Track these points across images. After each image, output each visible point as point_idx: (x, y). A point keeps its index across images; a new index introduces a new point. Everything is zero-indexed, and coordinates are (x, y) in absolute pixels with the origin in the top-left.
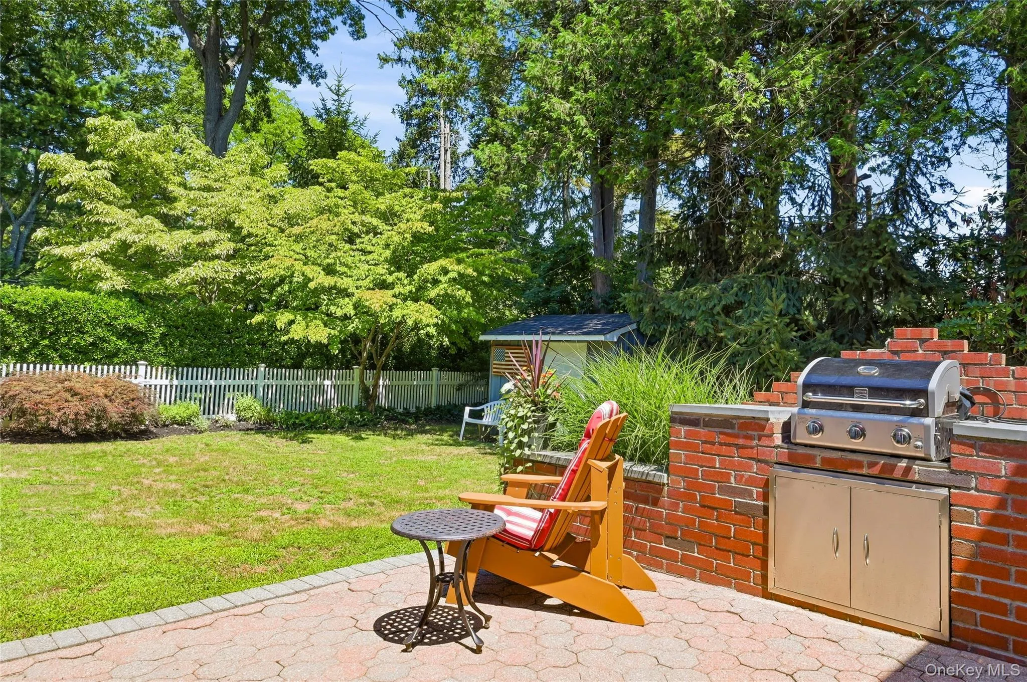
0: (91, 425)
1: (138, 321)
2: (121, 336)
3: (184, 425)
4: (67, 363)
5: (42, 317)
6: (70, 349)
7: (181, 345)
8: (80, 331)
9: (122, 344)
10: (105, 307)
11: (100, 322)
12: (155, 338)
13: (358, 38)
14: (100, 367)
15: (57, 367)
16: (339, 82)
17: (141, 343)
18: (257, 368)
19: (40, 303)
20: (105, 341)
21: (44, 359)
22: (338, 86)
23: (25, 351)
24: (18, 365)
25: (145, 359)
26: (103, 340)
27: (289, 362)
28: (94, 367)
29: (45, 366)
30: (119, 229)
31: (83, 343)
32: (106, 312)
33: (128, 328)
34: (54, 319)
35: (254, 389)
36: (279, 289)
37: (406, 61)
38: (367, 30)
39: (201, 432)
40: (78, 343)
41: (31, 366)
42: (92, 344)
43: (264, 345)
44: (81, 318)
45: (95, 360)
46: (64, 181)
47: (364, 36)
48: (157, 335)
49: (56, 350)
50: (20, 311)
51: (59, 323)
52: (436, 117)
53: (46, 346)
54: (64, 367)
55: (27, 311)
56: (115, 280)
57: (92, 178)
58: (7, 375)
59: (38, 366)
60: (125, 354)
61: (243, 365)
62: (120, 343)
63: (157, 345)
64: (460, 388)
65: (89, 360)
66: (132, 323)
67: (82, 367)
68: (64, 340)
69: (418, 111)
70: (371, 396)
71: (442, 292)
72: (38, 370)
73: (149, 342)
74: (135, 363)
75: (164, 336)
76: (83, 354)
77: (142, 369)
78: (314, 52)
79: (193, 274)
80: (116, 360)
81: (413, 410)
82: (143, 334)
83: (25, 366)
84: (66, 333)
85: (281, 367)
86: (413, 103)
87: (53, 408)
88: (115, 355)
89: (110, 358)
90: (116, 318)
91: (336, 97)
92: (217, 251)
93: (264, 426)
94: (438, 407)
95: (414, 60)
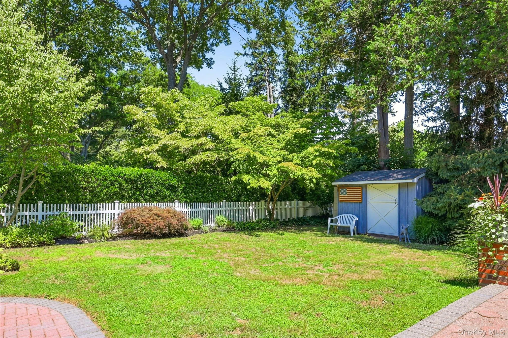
0: (167, 230)
1: (174, 182)
2: (167, 189)
3: (197, 229)
4: (147, 202)
5: (136, 181)
6: (148, 196)
7: (191, 193)
8: (151, 187)
9: (168, 192)
10: (161, 176)
11: (159, 182)
12: (181, 190)
13: (228, 45)
14: (160, 204)
15: (143, 204)
16: (235, 64)
17: (175, 192)
18: (222, 202)
19: (135, 175)
20: (161, 191)
21: (138, 201)
22: (234, 67)
23: (130, 197)
24: (128, 204)
25: (177, 199)
26: (160, 191)
27: (235, 198)
28: (158, 204)
29: (138, 204)
30: (161, 139)
31: (153, 193)
32: (161, 178)
33: (170, 185)
34: (141, 182)
35: (221, 212)
36: (234, 164)
37: (248, 54)
38: (231, 41)
39: (206, 233)
40: (151, 193)
41: (133, 204)
42: (157, 193)
43: (224, 191)
44: (152, 181)
45: (157, 200)
46: (136, 118)
47: (231, 43)
48: (182, 188)
49: (142, 197)
50: (128, 179)
51: (143, 184)
52: (264, 80)
53: (138, 195)
54: (146, 204)
55: (130, 179)
56: (163, 163)
57: (149, 116)
58: (124, 208)
59: (136, 204)
60: (169, 197)
61: (216, 201)
62: (167, 192)
63: (182, 193)
64: (307, 208)
65: (155, 201)
66: (172, 182)
67: (153, 204)
68: (145, 191)
69: (255, 78)
70: (272, 213)
71: (318, 162)
72: (136, 206)
73: (179, 191)
74: (173, 201)
75: (184, 188)
76: (153, 198)
77: (176, 204)
78: (213, 53)
79: (200, 158)
80: (166, 200)
81: (287, 220)
82: (176, 188)
83: (131, 204)
84: (146, 188)
85: (232, 201)
86: (253, 74)
87: (152, 223)
88: (165, 198)
89: (163, 199)
90: (165, 181)
91: (233, 72)
92: (207, 147)
93: (230, 229)
94: (298, 218)
95: (252, 54)
